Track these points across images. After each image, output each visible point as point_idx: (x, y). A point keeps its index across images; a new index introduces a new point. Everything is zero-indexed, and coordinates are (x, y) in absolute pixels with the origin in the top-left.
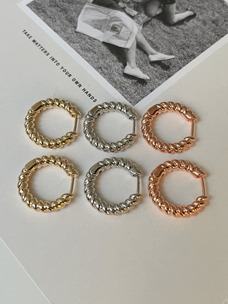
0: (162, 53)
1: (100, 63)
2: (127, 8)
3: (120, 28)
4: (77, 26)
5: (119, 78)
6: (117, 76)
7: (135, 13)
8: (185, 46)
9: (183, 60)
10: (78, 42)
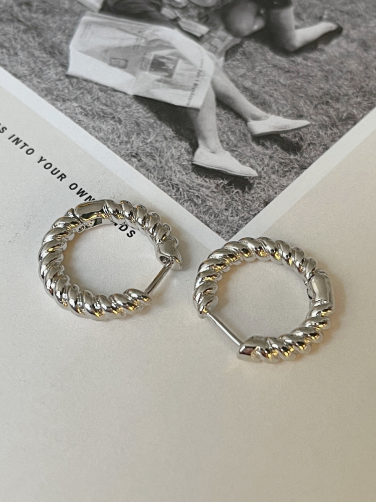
0: (278, 115)
1: (133, 144)
2: (184, 20)
3: (173, 63)
4: (68, 63)
5: (185, 178)
6: (179, 171)
7: (202, 29)
8: (329, 97)
9: (328, 129)
10: (76, 99)
